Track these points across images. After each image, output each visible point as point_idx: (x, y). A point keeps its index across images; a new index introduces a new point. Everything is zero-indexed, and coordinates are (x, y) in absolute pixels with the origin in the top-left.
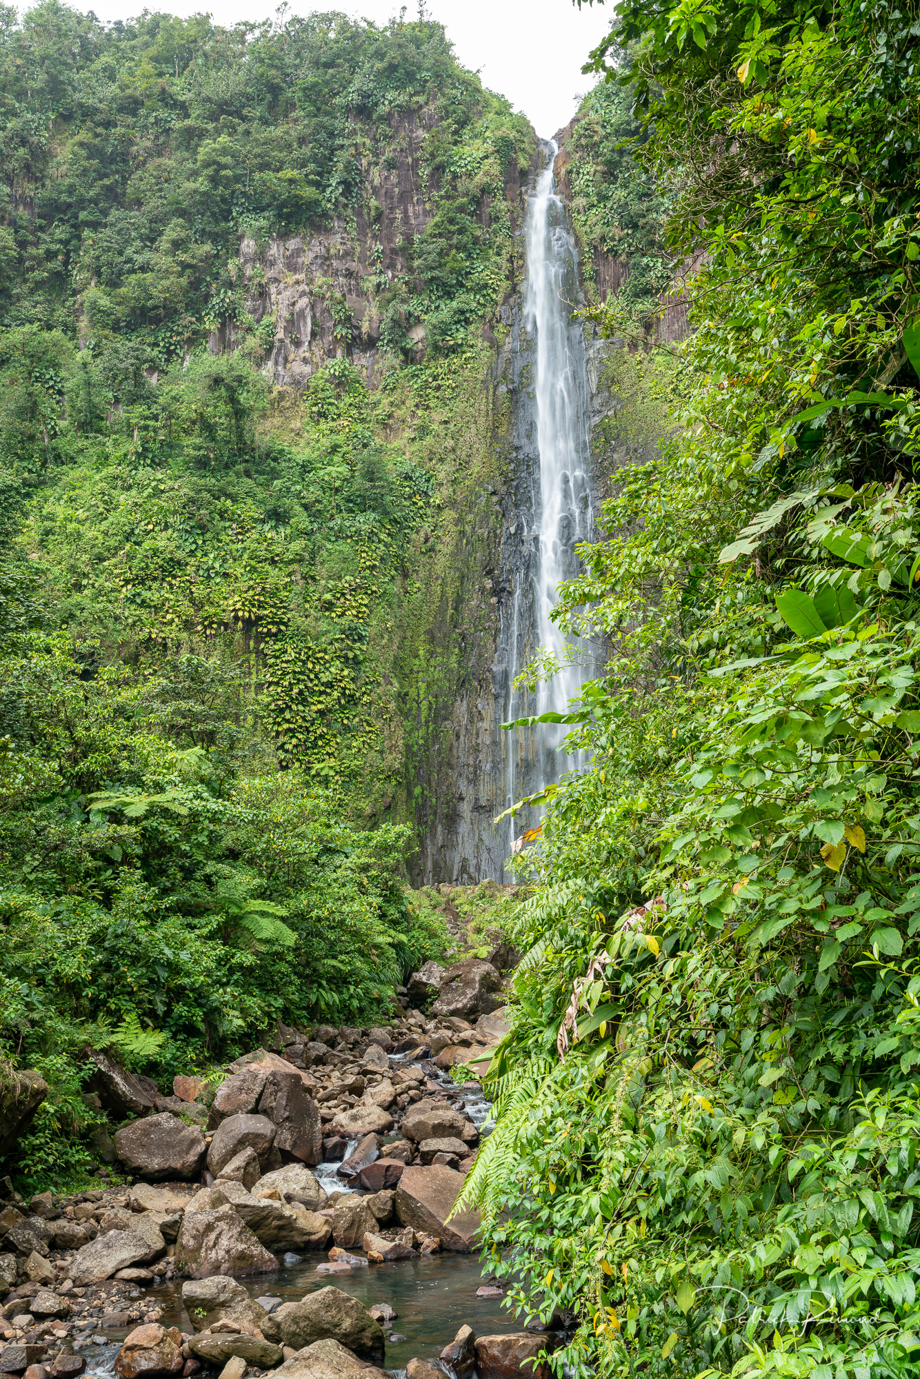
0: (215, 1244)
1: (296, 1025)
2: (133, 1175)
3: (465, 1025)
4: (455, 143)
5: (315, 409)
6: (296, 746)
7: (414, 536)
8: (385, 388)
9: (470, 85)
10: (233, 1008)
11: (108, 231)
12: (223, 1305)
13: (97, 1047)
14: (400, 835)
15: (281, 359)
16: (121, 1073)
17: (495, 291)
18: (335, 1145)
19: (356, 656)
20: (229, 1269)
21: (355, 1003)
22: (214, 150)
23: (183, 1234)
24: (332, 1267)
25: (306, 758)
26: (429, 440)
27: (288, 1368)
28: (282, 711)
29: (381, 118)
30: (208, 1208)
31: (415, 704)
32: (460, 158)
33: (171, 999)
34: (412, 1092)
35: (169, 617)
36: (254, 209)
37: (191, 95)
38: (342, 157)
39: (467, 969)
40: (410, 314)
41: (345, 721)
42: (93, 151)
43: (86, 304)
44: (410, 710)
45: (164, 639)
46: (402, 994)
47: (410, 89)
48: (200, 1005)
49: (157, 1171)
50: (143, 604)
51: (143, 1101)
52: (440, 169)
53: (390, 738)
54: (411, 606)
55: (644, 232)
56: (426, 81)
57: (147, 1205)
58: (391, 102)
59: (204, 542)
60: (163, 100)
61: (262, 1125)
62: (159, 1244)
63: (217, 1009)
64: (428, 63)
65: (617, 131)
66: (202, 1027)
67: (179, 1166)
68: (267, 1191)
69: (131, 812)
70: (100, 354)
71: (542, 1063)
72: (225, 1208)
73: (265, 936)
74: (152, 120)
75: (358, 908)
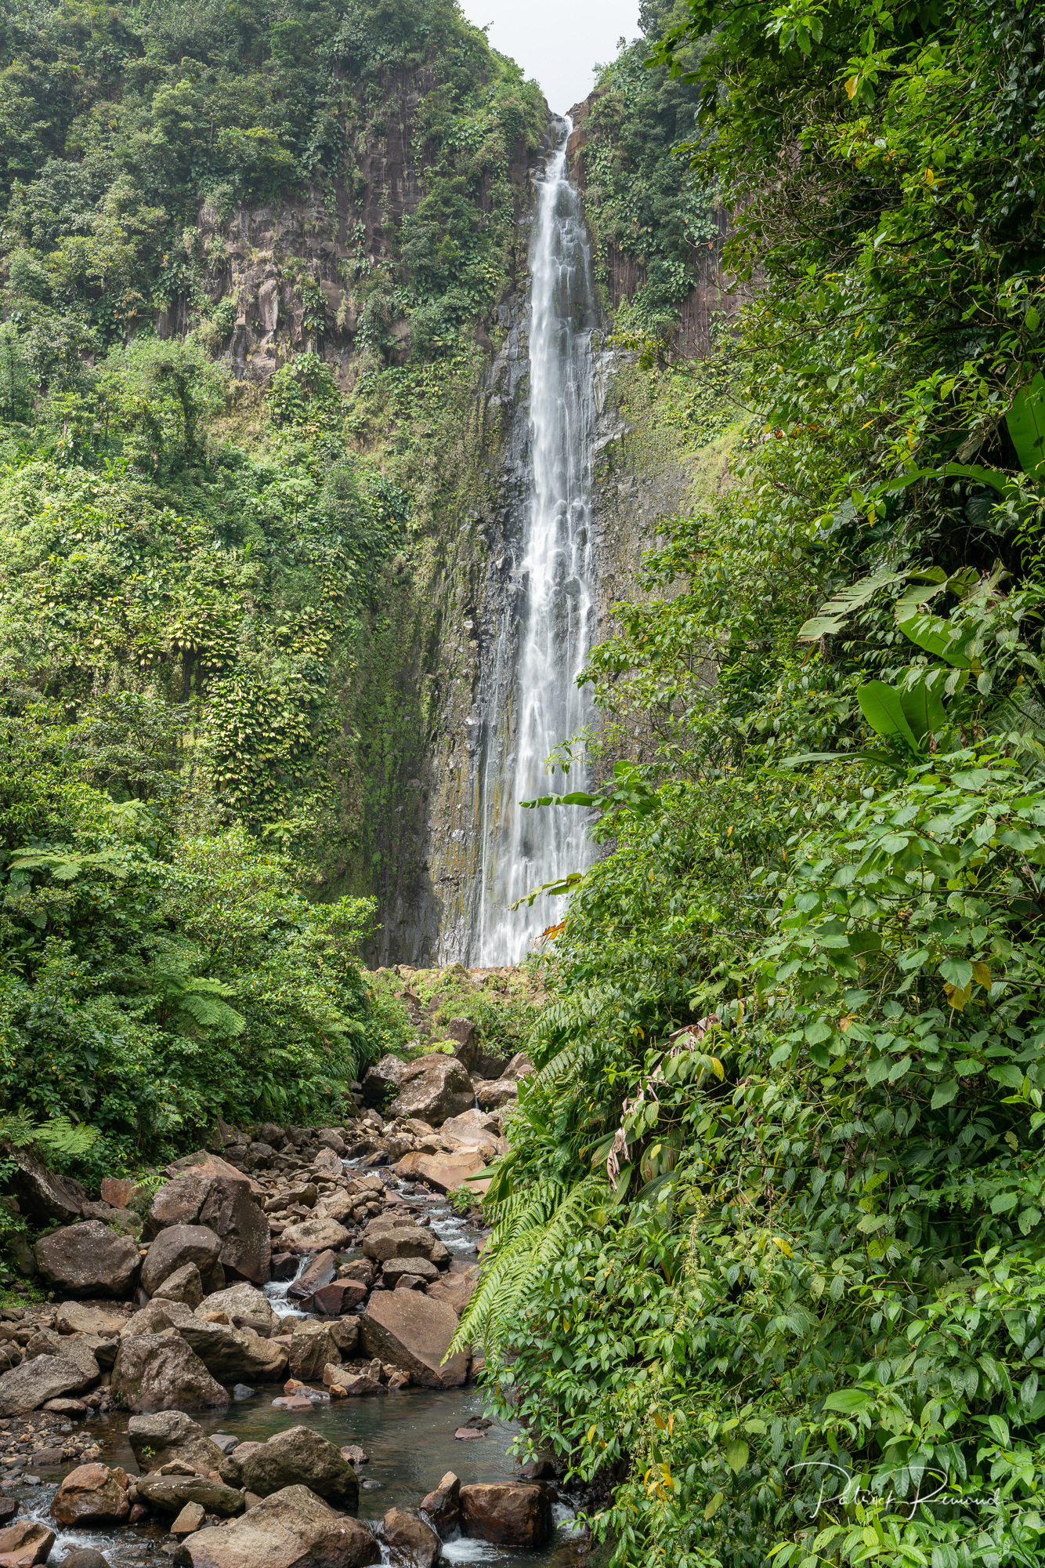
0: (158, 1373)
1: (237, 1122)
2: (55, 1290)
3: (427, 1128)
4: (455, 111)
5: (277, 410)
6: (238, 800)
7: (386, 565)
8: (360, 392)
9: (474, 45)
10: (169, 1103)
11: (42, 183)
12: (177, 1443)
13: (19, 1143)
14: (361, 910)
15: (240, 349)
16: (45, 1174)
17: (492, 287)
18: (286, 1262)
19: (312, 700)
20: (174, 1401)
21: (305, 1100)
22: (173, 97)
23: (121, 1361)
24: (290, 1402)
25: (251, 815)
26: (408, 454)
27: (254, 1517)
28: (224, 759)
29: (371, 75)
30: (148, 1330)
31: (378, 758)
32: (460, 129)
33: (100, 1090)
34: (370, 1204)
35: (97, 642)
36: (217, 171)
37: (147, 29)
38: (323, 118)
39: (431, 1065)
40: (393, 308)
41: (298, 774)
42: (30, 88)
43: (12, 269)
44: (372, 764)
45: (90, 667)
46: (355, 1090)
47: (405, 44)
48: (133, 1098)
49: (83, 1287)
50: (67, 626)
51: (69, 1207)
52: (435, 141)
53: (348, 796)
54: (379, 646)
55: (666, 231)
56: (425, 36)
57: (77, 1326)
58: (382, 57)
59: (142, 557)
60: (114, 32)
61: (205, 1238)
62: (92, 1371)
63: (151, 1102)
64: (428, 15)
65: (641, 112)
66: (133, 1122)
67: (108, 1281)
68: (213, 1314)
69: (62, 874)
70: (28, 329)
71: (552, 1186)
72: (168, 1333)
73: (211, 1020)
74: (99, 54)
75: (314, 992)
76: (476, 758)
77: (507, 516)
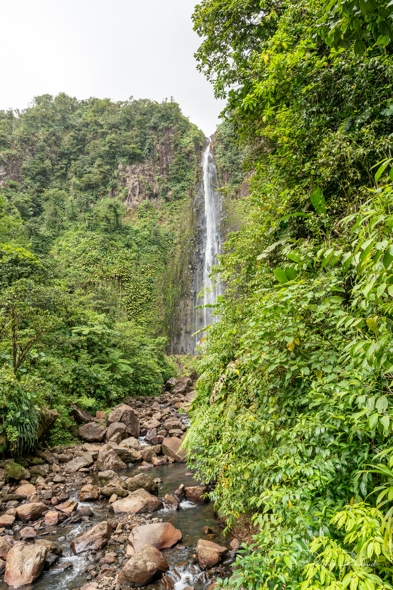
0: (108, 461)
1: (132, 396)
2: (84, 440)
3: (182, 396)
4: (181, 138)
5: (140, 215)
6: (133, 314)
7: (168, 252)
8: (160, 209)
9: (186, 122)
10: (114, 391)
11: (79, 161)
12: (111, 479)
13: (74, 403)
14: (163, 340)
15: (130, 200)
16: (81, 410)
17: (193, 181)
18: (144, 431)
19: (151, 287)
20: (112, 468)
21: (150, 389)
22: (111, 138)
23: (99, 458)
24: (143, 467)
25: (136, 317)
26: (173, 224)
27: (130, 497)
28: (129, 303)
29: (160, 130)
30: (106, 450)
31: (168, 302)
32: (183, 142)
33: (96, 388)
34: (167, 416)
35: (96, 275)
36: (122, 156)
37: (104, 122)
38: (148, 141)
39: (183, 380)
40: (168, 187)
41: (148, 307)
42: (75, 138)
43: (72, 183)
45: (94, 282)
46: (164, 387)
47: (168, 122)
48: (104, 390)
49: (91, 439)
50: (88, 271)
51: (87, 419)
52: (177, 145)
53: (161, 312)
54: (167, 273)
55: (236, 165)
56: (173, 120)
57: (88, 449)
58: (163, 126)
59: (106, 253)
60: (95, 123)
61: (122, 426)
62: (91, 461)
63: (109, 391)
64: (173, 115)
65: (228, 136)
66: (105, 396)
67: (97, 438)
68: (124, 445)
69: (84, 333)
70: (76, 197)
71: (205, 407)
72: (111, 450)
73: (123, 370)
74: (92, 129)
75: (151, 362)
76: (194, 301)
77: (199, 238)
